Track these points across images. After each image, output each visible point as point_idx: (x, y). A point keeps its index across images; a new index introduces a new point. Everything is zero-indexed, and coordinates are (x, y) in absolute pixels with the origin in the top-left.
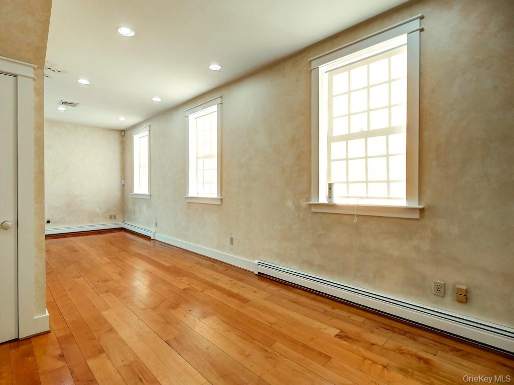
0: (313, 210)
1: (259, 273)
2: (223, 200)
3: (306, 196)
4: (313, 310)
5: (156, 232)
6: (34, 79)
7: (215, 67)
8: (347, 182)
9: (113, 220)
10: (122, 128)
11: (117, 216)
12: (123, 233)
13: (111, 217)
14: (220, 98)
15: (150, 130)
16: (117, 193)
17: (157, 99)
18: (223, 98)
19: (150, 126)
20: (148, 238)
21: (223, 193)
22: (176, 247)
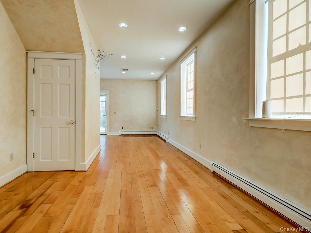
0: (251, 125)
1: (213, 171)
2: (197, 118)
3: (246, 113)
4: (235, 207)
5: (168, 138)
6: (82, 60)
7: (182, 29)
8: (285, 98)
9: (151, 129)
10: (156, 79)
11: (154, 128)
12: (156, 138)
13: (151, 128)
14: (195, 48)
15: (166, 78)
16: (154, 115)
17: (162, 58)
18: (197, 48)
19: (166, 75)
20: (164, 141)
21: (197, 113)
22: (175, 147)
